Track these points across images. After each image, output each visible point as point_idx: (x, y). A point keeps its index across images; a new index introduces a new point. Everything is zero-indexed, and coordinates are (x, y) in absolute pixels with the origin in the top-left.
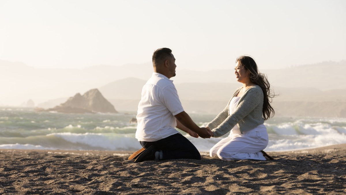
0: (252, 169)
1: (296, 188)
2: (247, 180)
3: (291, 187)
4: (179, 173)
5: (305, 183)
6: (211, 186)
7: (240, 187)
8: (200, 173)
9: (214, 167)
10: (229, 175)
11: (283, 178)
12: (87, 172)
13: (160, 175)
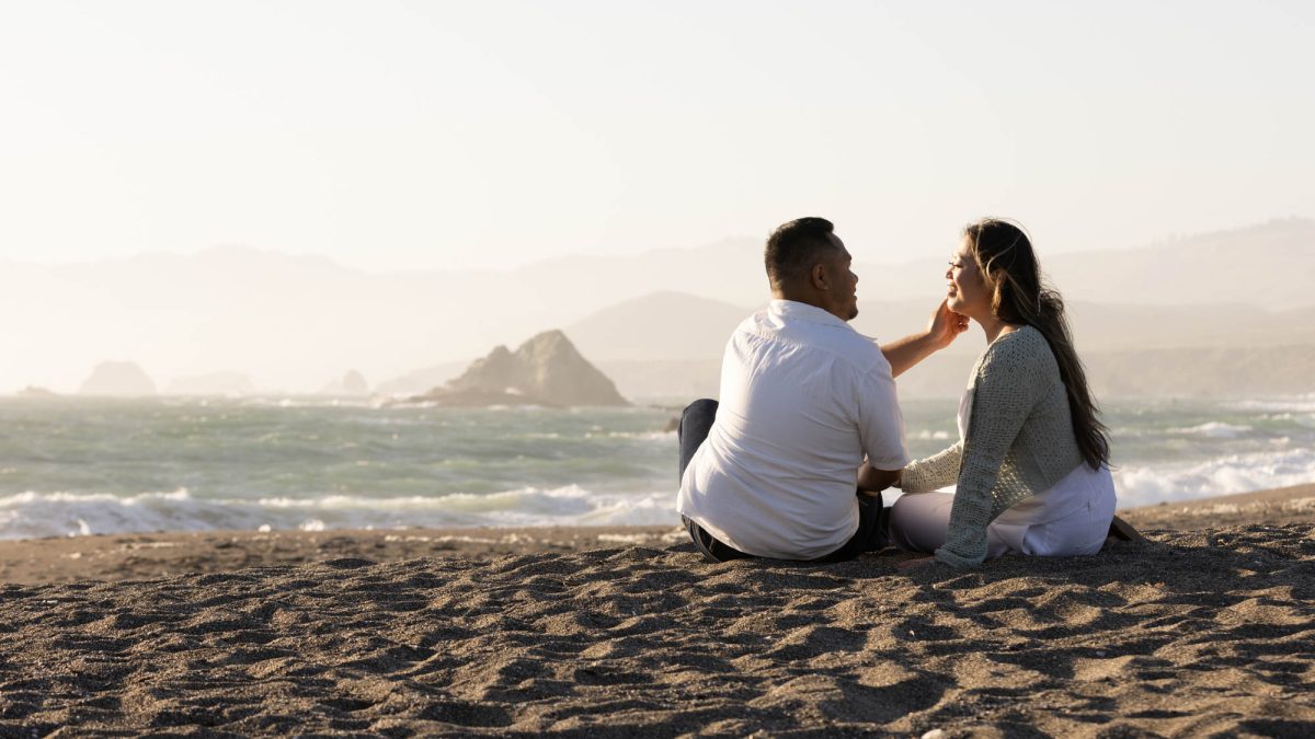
0: (1041, 592)
1: (1216, 663)
2: (1023, 634)
3: (1195, 661)
4: (767, 615)
5: (1250, 640)
6: (885, 665)
7: (996, 665)
8: (845, 613)
9: (903, 585)
10: (957, 617)
11: (1161, 623)
12: (420, 621)
13: (696, 626)
